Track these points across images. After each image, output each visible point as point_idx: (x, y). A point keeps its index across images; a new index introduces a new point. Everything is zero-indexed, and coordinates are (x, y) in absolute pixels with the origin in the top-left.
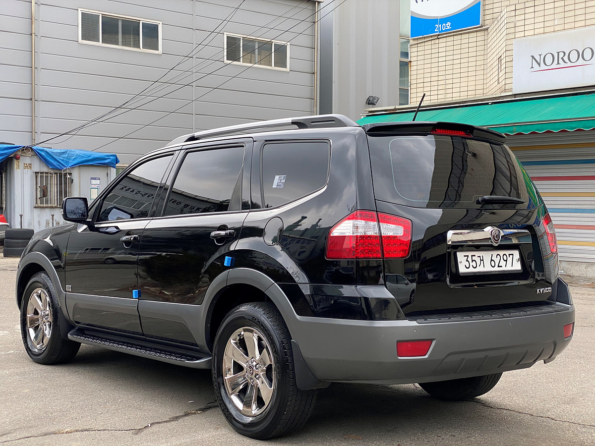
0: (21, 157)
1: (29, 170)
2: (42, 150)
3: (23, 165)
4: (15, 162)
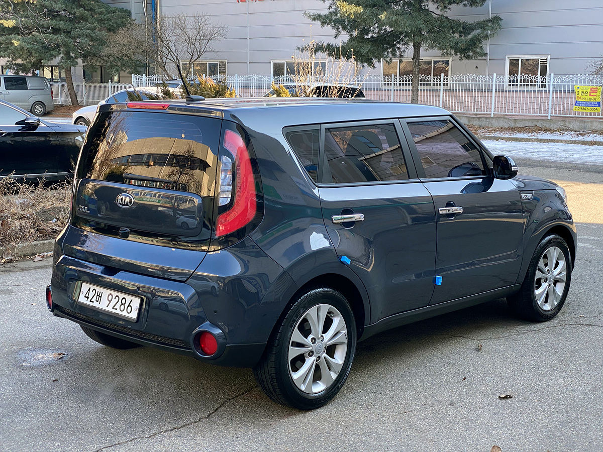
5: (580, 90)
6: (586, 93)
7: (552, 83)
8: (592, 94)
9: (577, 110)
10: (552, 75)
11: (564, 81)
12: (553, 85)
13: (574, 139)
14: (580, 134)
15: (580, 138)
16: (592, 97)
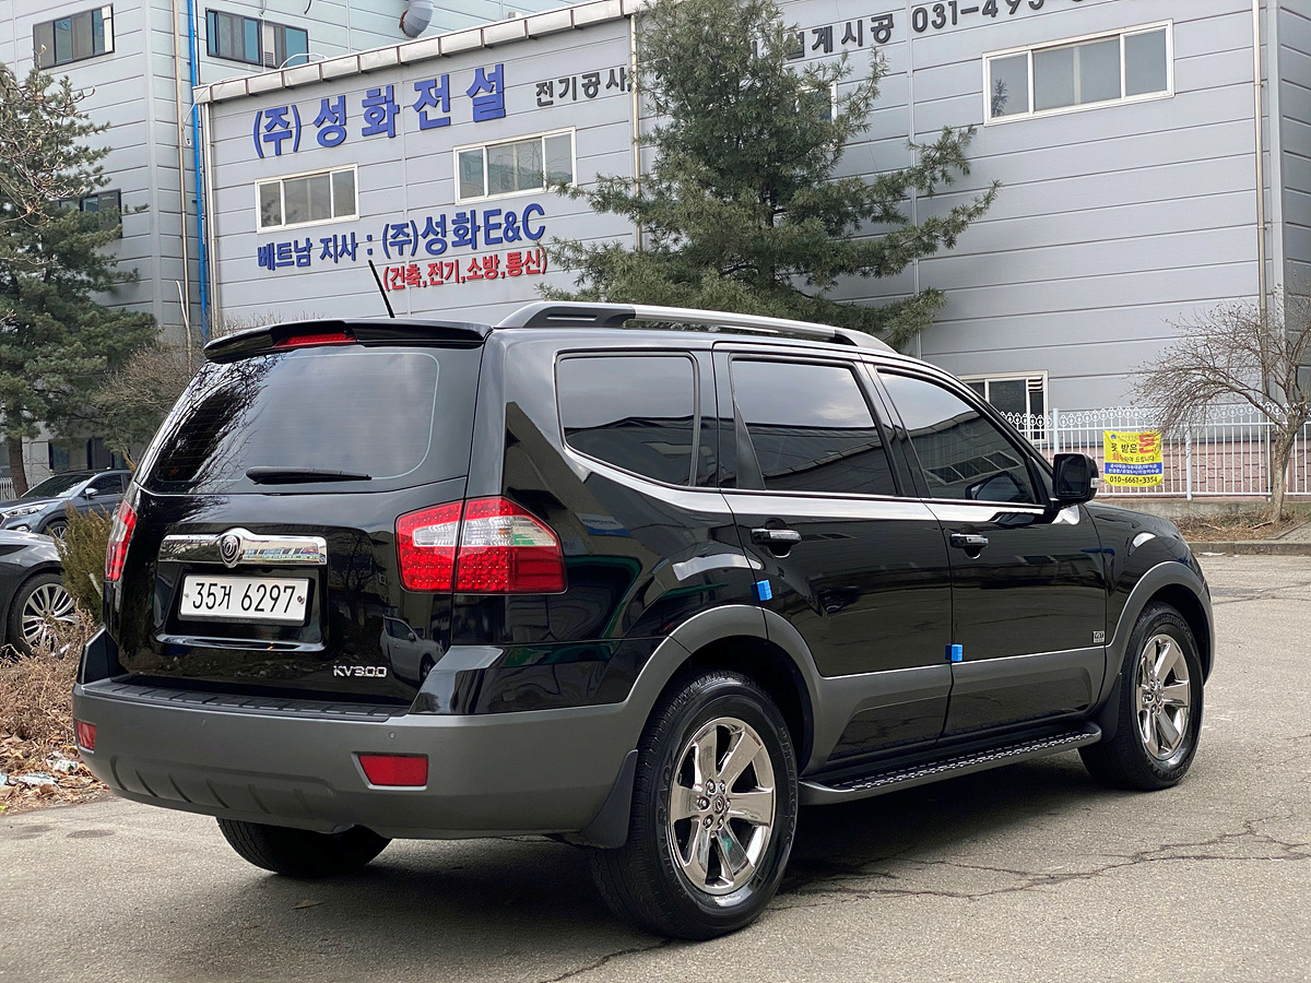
5: (1118, 442)
6: (1133, 446)
7: (1056, 429)
8: (1146, 448)
9: (1114, 484)
10: (1055, 411)
11: (1082, 424)
16: (1146, 455)
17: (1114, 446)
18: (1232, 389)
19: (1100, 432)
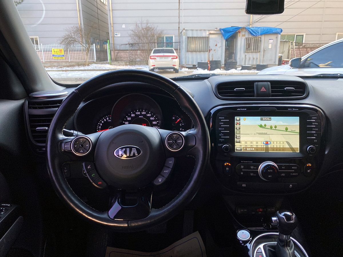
0: (241, 32)
1: (244, 37)
2: (249, 29)
3: (242, 35)
4: (239, 34)
5: (55, 51)
6: (58, 52)
7: (42, 48)
8: (61, 52)
9: (55, 58)
10: (42, 44)
11: (47, 47)
12: (43, 49)
13: (58, 69)
14: (60, 67)
15: (60, 69)
16: (61, 53)
17: (54, 51)
18: (77, 41)
19: (51, 49)
